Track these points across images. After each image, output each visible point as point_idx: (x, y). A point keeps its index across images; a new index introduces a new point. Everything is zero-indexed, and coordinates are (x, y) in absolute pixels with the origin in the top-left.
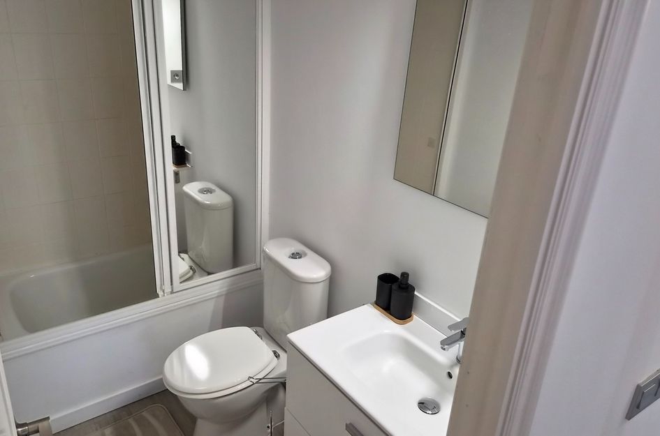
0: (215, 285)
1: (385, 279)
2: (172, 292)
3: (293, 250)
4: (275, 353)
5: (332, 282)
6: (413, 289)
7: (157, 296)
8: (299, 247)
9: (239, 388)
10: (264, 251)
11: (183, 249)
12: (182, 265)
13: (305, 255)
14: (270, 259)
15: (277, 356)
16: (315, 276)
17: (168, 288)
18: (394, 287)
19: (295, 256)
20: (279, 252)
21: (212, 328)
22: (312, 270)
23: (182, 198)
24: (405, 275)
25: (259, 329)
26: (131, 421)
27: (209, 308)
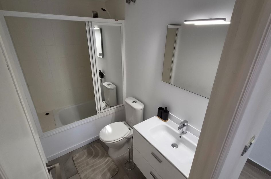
0: (112, 110)
1: (160, 109)
2: (101, 113)
3: (133, 101)
4: (129, 129)
5: (144, 109)
6: (168, 112)
7: (97, 114)
8: (135, 100)
9: (120, 139)
10: (125, 101)
11: (103, 100)
12: (103, 105)
13: (137, 102)
14: (126, 103)
15: (130, 130)
16: (140, 108)
17: (100, 112)
18: (163, 111)
19: (134, 102)
20: (129, 101)
21: (112, 123)
22: (139, 106)
23: (102, 87)
24: (166, 108)
25: (124, 122)
27: (111, 116)
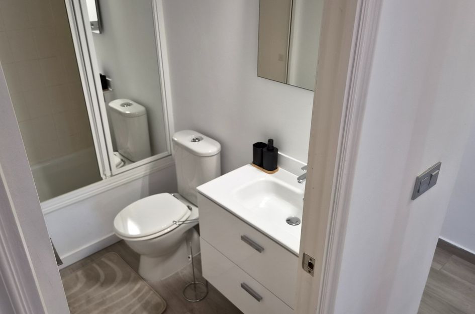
0: (141, 169)
1: (258, 146)
2: (112, 176)
3: (194, 137)
4: (188, 207)
5: (223, 155)
6: (277, 150)
7: (101, 179)
8: (198, 135)
9: (166, 231)
10: (173, 140)
11: (115, 150)
12: (116, 159)
13: (202, 139)
14: (177, 144)
15: (190, 209)
16: (210, 151)
17: (108, 173)
18: (265, 149)
19: (194, 140)
20: (185, 139)
21: (143, 196)
22: (208, 148)
23: (110, 110)
24: (271, 141)
25: (176, 194)
26: (95, 265)
27: (138, 185)
